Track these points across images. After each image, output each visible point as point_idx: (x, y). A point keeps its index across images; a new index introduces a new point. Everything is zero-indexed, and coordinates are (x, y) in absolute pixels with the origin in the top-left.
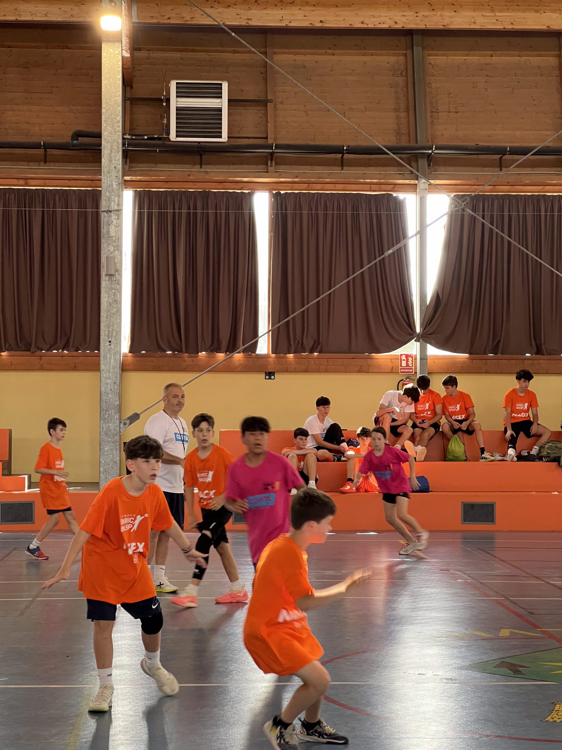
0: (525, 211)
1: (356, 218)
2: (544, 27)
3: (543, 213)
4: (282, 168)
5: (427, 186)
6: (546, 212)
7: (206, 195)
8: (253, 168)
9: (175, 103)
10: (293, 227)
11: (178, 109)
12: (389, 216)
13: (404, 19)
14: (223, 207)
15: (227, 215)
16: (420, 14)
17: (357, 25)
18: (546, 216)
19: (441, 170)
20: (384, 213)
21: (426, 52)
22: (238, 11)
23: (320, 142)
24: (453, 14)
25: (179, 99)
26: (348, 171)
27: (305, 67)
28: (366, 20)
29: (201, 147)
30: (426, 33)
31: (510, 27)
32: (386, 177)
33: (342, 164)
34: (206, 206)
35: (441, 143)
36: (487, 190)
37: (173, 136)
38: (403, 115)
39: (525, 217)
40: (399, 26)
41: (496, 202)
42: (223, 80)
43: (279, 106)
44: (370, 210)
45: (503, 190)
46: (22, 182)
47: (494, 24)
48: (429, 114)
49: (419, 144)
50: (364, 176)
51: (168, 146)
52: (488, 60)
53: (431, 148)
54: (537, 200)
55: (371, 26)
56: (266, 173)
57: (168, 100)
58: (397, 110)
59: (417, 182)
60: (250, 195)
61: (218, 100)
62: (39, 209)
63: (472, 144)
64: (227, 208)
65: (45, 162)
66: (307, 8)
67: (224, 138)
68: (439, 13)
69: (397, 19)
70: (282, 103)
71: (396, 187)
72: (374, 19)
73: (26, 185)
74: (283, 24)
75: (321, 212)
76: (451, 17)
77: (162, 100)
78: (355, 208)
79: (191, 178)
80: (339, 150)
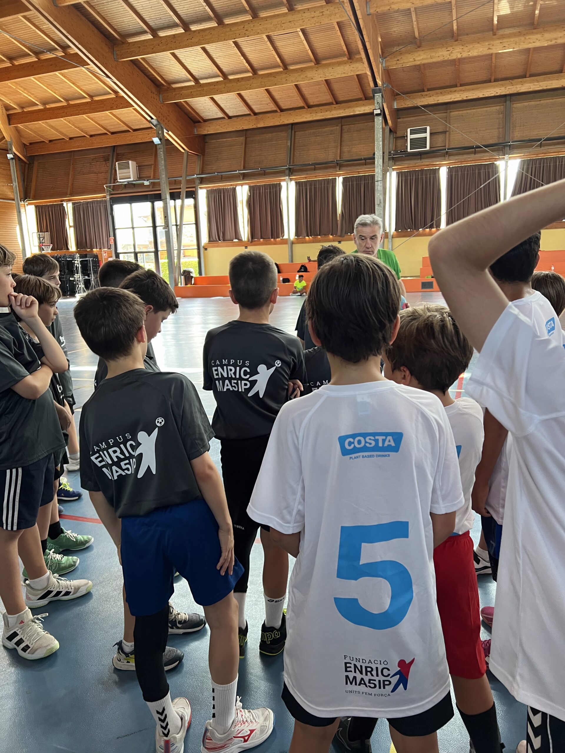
0: (550, 163)
1: (479, 173)
2: (561, 86)
3: (558, 164)
4: (451, 158)
5: (508, 158)
6: (559, 163)
7: (422, 170)
8: (440, 158)
9: (409, 137)
10: (455, 180)
11: (411, 139)
12: (493, 171)
13: (500, 91)
14: (429, 174)
15: (430, 177)
16: (507, 88)
17: (481, 96)
18: (559, 165)
19: (515, 151)
20: (490, 170)
21: (512, 103)
22: (434, 98)
23: (467, 145)
24: (521, 86)
25: (411, 135)
26: (477, 156)
27: (462, 116)
28: (485, 94)
29: (419, 153)
30: (511, 95)
31: (545, 88)
32: (492, 156)
33: (475, 153)
34: (422, 175)
35: (515, 139)
36: (534, 157)
37: (409, 150)
38: (501, 130)
39: (550, 166)
40: (498, 94)
41: (538, 161)
42: (427, 126)
43: (452, 133)
44: (485, 169)
45: (541, 156)
46: (357, 173)
47: (538, 88)
48: (511, 128)
49: (506, 141)
50: (483, 156)
51: (408, 154)
52: (538, 103)
53: (510, 142)
54: (555, 159)
55: (487, 96)
56: (445, 160)
57: (407, 136)
58: (498, 128)
59: (504, 157)
60: (439, 169)
61: (425, 134)
62: (363, 182)
63: (527, 139)
64: (430, 175)
65: (365, 165)
66: (461, 92)
67: (428, 148)
68: (515, 86)
69: (497, 91)
70: (452, 131)
71: (496, 160)
72: (488, 93)
73: (359, 174)
74: (451, 100)
75: (466, 173)
76: (520, 87)
77: (405, 137)
78: (479, 170)
79: (417, 165)
80: (472, 148)
